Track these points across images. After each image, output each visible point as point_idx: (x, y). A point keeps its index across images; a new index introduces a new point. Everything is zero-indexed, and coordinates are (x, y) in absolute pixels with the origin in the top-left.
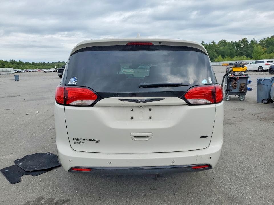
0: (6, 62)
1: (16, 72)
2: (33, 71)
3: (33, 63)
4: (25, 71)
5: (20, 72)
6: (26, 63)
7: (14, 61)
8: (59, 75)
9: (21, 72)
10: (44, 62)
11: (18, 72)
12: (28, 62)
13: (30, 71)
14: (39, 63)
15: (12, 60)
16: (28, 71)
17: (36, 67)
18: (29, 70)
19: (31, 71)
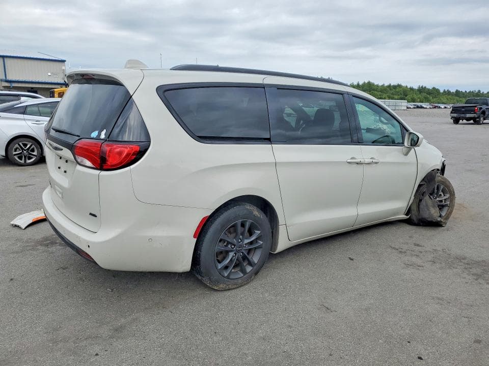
0: (412, 89)
1: (415, 108)
2: (445, 108)
3: (457, 91)
4: (431, 107)
5: (422, 107)
6: (444, 91)
7: (425, 87)
8: (452, 118)
9: (424, 108)
10: (479, 91)
11: (418, 107)
12: (448, 90)
13: (439, 107)
14: (470, 92)
15: (422, 87)
16: (435, 107)
17: (461, 99)
18: (439, 105)
19: (442, 106)
